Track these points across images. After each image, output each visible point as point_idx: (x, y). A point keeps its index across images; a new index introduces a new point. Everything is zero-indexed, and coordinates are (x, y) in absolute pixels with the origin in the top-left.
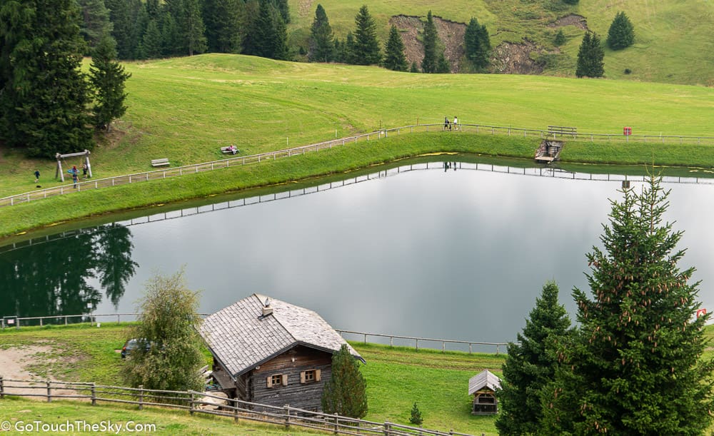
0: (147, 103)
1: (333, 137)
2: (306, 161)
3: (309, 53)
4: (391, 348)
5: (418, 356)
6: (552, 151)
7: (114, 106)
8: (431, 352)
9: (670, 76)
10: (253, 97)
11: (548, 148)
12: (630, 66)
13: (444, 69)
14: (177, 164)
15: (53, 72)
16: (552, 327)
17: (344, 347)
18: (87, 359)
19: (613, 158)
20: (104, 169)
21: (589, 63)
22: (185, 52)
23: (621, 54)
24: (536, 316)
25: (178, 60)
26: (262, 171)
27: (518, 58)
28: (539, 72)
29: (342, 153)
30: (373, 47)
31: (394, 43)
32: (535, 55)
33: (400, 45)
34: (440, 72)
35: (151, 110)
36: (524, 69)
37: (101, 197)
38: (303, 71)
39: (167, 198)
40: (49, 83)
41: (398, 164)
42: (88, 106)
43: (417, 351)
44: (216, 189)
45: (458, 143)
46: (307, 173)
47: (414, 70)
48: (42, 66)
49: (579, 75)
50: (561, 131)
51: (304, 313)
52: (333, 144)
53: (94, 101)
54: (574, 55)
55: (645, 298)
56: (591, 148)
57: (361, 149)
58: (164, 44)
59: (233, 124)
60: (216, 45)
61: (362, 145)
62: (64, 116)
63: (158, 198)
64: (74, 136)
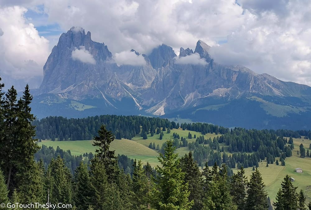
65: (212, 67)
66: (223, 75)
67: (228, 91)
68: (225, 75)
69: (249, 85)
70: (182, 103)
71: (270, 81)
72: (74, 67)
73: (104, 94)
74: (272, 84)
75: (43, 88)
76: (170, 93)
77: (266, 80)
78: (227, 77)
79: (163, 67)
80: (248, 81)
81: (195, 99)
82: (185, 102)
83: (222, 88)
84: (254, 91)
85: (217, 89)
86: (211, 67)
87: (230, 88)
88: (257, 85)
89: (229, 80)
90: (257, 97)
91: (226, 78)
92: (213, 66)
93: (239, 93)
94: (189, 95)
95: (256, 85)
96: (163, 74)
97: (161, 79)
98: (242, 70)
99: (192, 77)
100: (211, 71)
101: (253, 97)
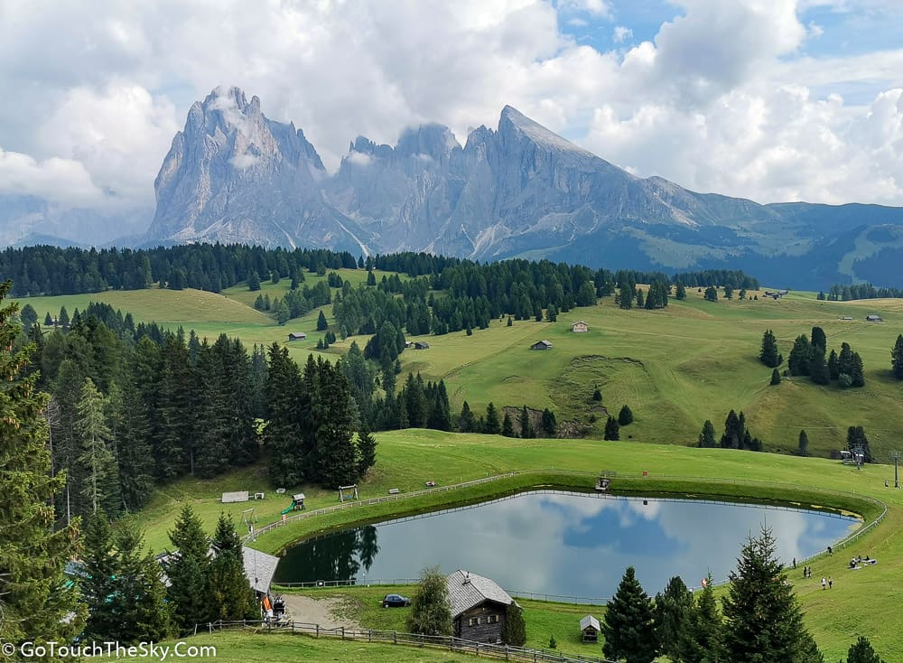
0: (386, 458)
1: (484, 477)
2: (472, 490)
3: (460, 427)
4: (531, 600)
5: (547, 605)
6: (604, 484)
7: (369, 460)
8: (555, 603)
9: (653, 439)
10: (441, 454)
11: (602, 482)
12: (631, 434)
13: (533, 436)
14: (403, 492)
15: (338, 442)
16: (633, 592)
17: (513, 602)
18: (364, 606)
19: (638, 488)
20: (364, 495)
21: (611, 433)
22: (397, 428)
23: (625, 427)
24: (623, 585)
25: (395, 432)
26: (449, 496)
27: (571, 430)
28: (583, 437)
29: (490, 485)
30: (496, 424)
31: (507, 422)
32: (580, 427)
33: (511, 423)
34: (530, 438)
35: (388, 461)
36: (574, 435)
37: (363, 511)
38: (461, 438)
39: (399, 511)
40: (336, 448)
41: (521, 492)
42: (356, 460)
43: (546, 602)
44: (424, 506)
45: (553, 479)
46: (472, 497)
47: (517, 437)
48: (332, 439)
49: (606, 439)
50: (609, 473)
51: (487, 581)
52: (485, 480)
53: (359, 458)
54: (603, 428)
55: (768, 603)
56: (626, 482)
57: (501, 483)
58: (386, 423)
59: (431, 470)
60: (414, 423)
61: (502, 480)
62: (344, 466)
63: (393, 511)
64: (348, 476)
65: (534, 165)
66: (559, 184)
67: (570, 218)
68: (563, 184)
69: (616, 203)
70: (468, 251)
71: (667, 193)
72: (223, 180)
73: (293, 237)
74: (670, 201)
75: (156, 231)
76: (443, 231)
77: (658, 192)
78: (568, 186)
80: (615, 195)
81: (498, 240)
82: (476, 249)
83: (559, 213)
84: (628, 216)
85: (547, 213)
86: (532, 167)
87: (575, 213)
88: (637, 202)
89: (573, 194)
90: (634, 229)
91: (566, 190)
92: (537, 163)
93: (596, 221)
94: (484, 232)
95: (634, 203)
96: (426, 187)
97: (423, 200)
99: (492, 190)
100: (531, 174)
101: (625, 228)
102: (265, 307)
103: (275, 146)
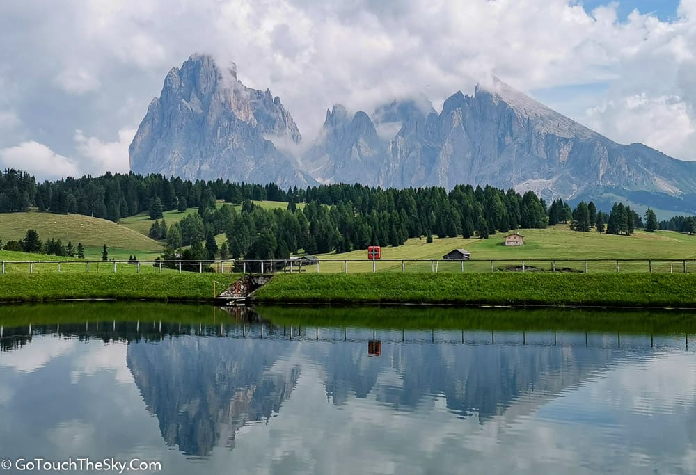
65: (511, 131)
66: (537, 149)
67: (548, 184)
68: (541, 149)
69: (596, 169)
71: (649, 160)
74: (653, 168)
77: (639, 159)
78: (546, 152)
79: (402, 136)
80: (595, 161)
83: (537, 179)
84: (609, 183)
85: (524, 180)
86: (509, 133)
87: (554, 179)
88: (618, 168)
89: (551, 160)
90: (615, 196)
91: (544, 156)
92: (513, 129)
93: (575, 187)
95: (615, 169)
96: (401, 153)
98: (581, 135)
99: (468, 156)
100: (508, 139)
101: (605, 195)
102: (160, 235)
103: (251, 112)
